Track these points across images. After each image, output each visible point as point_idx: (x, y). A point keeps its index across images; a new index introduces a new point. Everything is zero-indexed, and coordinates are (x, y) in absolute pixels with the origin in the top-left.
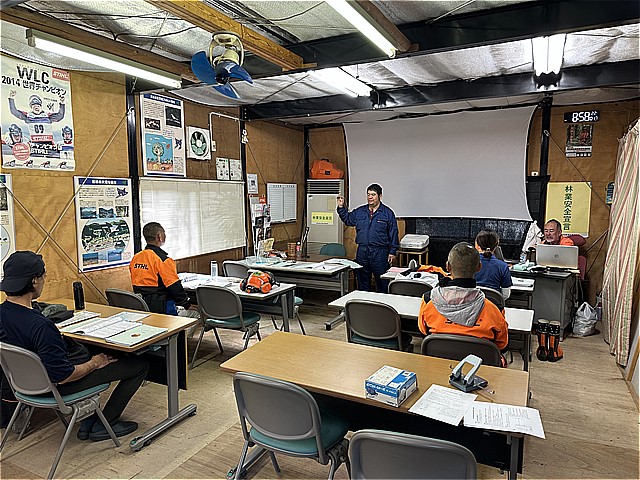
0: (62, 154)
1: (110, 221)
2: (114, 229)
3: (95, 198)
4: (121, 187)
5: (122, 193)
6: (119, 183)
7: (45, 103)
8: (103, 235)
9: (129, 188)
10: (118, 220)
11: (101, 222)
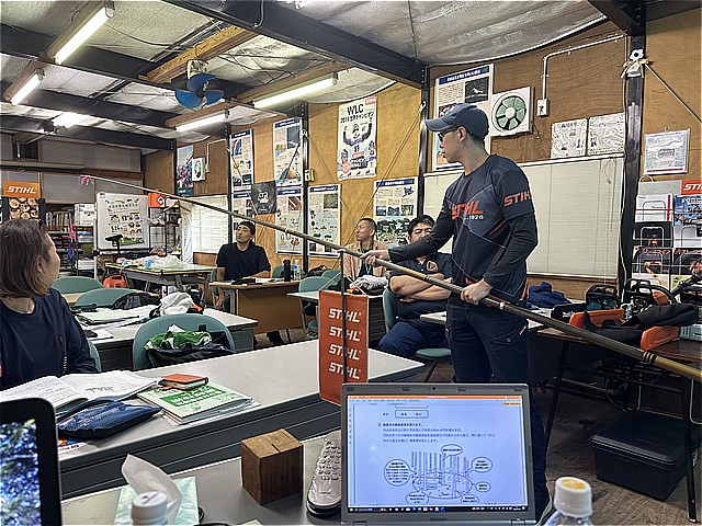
0: (369, 163)
1: (396, 218)
2: (398, 226)
3: (386, 198)
4: (408, 187)
5: (409, 192)
6: (407, 182)
7: (361, 127)
8: (390, 231)
9: (415, 187)
10: (402, 218)
11: (389, 219)
